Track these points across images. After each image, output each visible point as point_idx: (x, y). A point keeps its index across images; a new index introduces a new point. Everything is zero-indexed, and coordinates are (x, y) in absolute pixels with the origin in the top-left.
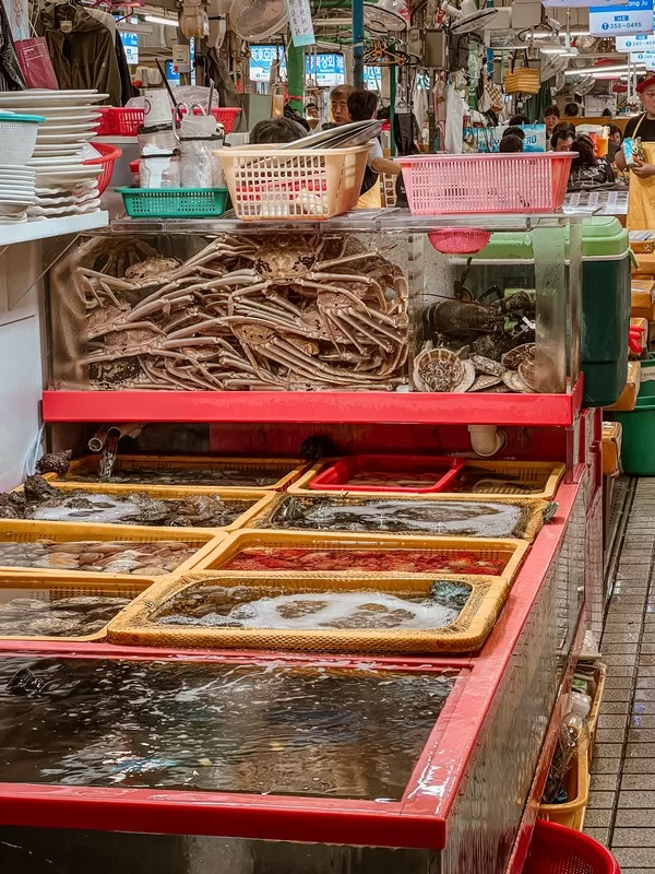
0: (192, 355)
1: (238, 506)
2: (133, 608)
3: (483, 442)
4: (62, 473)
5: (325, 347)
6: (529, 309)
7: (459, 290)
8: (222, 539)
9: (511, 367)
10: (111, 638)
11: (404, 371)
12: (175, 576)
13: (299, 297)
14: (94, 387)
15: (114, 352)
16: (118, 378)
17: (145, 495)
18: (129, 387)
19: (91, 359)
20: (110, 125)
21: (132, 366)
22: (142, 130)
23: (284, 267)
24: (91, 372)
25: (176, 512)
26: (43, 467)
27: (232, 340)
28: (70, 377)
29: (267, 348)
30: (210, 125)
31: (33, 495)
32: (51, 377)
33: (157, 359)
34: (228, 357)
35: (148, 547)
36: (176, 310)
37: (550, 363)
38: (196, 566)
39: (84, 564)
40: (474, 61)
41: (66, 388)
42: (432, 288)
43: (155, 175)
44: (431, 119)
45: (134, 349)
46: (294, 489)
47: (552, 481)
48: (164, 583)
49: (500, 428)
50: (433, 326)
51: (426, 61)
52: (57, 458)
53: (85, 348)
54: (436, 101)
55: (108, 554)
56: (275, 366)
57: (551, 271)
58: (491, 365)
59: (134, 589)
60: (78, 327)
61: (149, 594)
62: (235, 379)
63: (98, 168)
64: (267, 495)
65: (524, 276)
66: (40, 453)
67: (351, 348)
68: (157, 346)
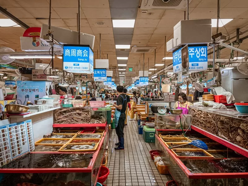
0: (69, 120)
1: (73, 135)
2: (62, 148)
3: (97, 128)
4: (55, 132)
5: (82, 119)
6: (101, 115)
7: (95, 114)
8: (71, 139)
9: (100, 121)
10: (59, 151)
11: (90, 121)
12: (66, 144)
13: (80, 114)
14: (58, 124)
15: (61, 120)
16: (61, 123)
17: (63, 135)
18: (62, 123)
19: (58, 121)
20: (61, 98)
21: (62, 121)
22: (64, 98)
23: (78, 111)
24: (58, 122)
25: (67, 136)
26: (53, 132)
27: (73, 119)
28: (56, 123)
29: (76, 120)
30: (71, 98)
31: (52, 135)
32: (54, 123)
33: (65, 121)
34: (72, 120)
35: (63, 140)
36: (67, 116)
37: (104, 120)
38: (68, 143)
39: (57, 143)
40: (98, 88)
41: (56, 124)
42: (93, 113)
43: (65, 103)
44: (94, 93)
45: (63, 120)
46: (79, 133)
47: (104, 132)
48: (65, 145)
49: (99, 127)
50: (93, 117)
51: (93, 88)
52: (54, 131)
53: (58, 120)
54: (94, 92)
55: (59, 141)
56: (77, 121)
57: (104, 112)
58: (98, 121)
59: (61, 146)
60: (57, 118)
61: (63, 146)
62: (73, 123)
63: (60, 103)
64: (76, 134)
65: (101, 112)
66: (53, 130)
67: (85, 119)
68: (65, 119)
